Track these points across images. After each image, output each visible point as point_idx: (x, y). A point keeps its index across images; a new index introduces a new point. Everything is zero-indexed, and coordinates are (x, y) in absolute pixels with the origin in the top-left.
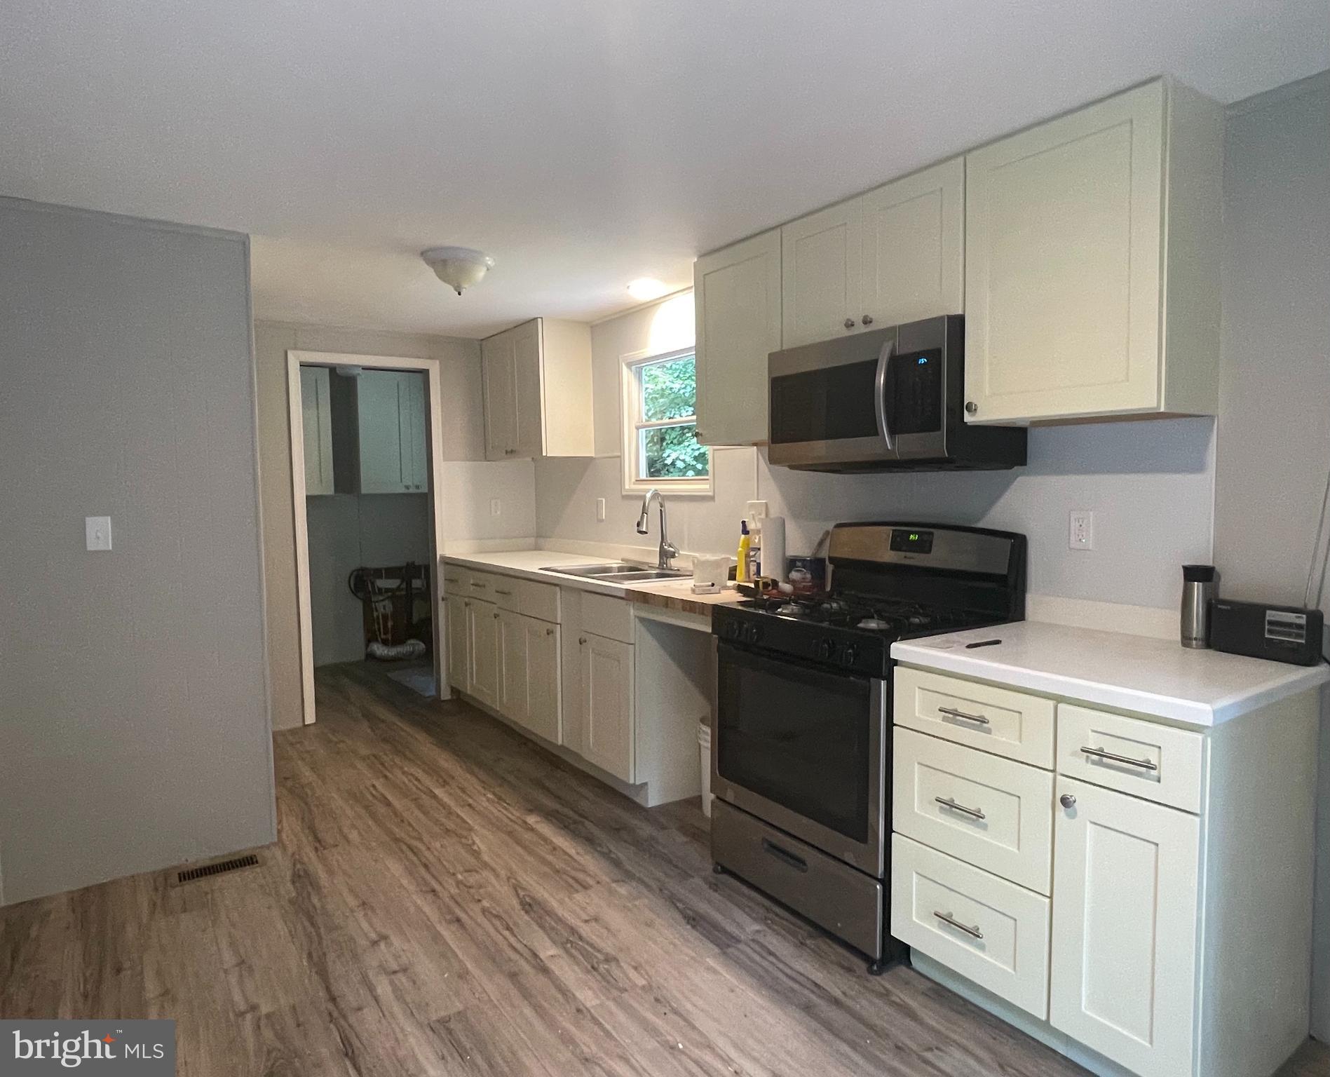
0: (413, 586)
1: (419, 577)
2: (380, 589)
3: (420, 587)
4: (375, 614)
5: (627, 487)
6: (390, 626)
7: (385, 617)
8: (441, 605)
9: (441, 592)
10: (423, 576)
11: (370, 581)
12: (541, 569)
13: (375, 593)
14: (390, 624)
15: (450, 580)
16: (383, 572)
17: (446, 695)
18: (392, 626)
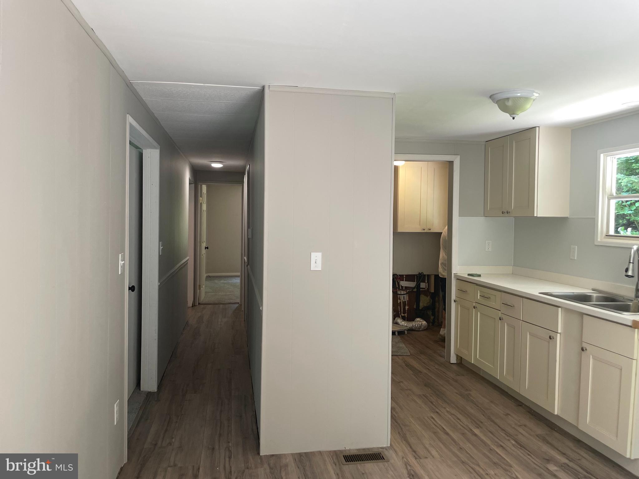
0: (421, 287)
1: (424, 282)
2: (402, 287)
3: (425, 287)
4: (399, 301)
5: (599, 240)
6: (406, 309)
7: (404, 303)
8: (453, 305)
9: (453, 297)
10: (426, 282)
11: (397, 281)
12: (539, 293)
13: (399, 289)
14: (407, 307)
15: (461, 290)
16: (405, 277)
17: (453, 360)
18: (408, 309)
